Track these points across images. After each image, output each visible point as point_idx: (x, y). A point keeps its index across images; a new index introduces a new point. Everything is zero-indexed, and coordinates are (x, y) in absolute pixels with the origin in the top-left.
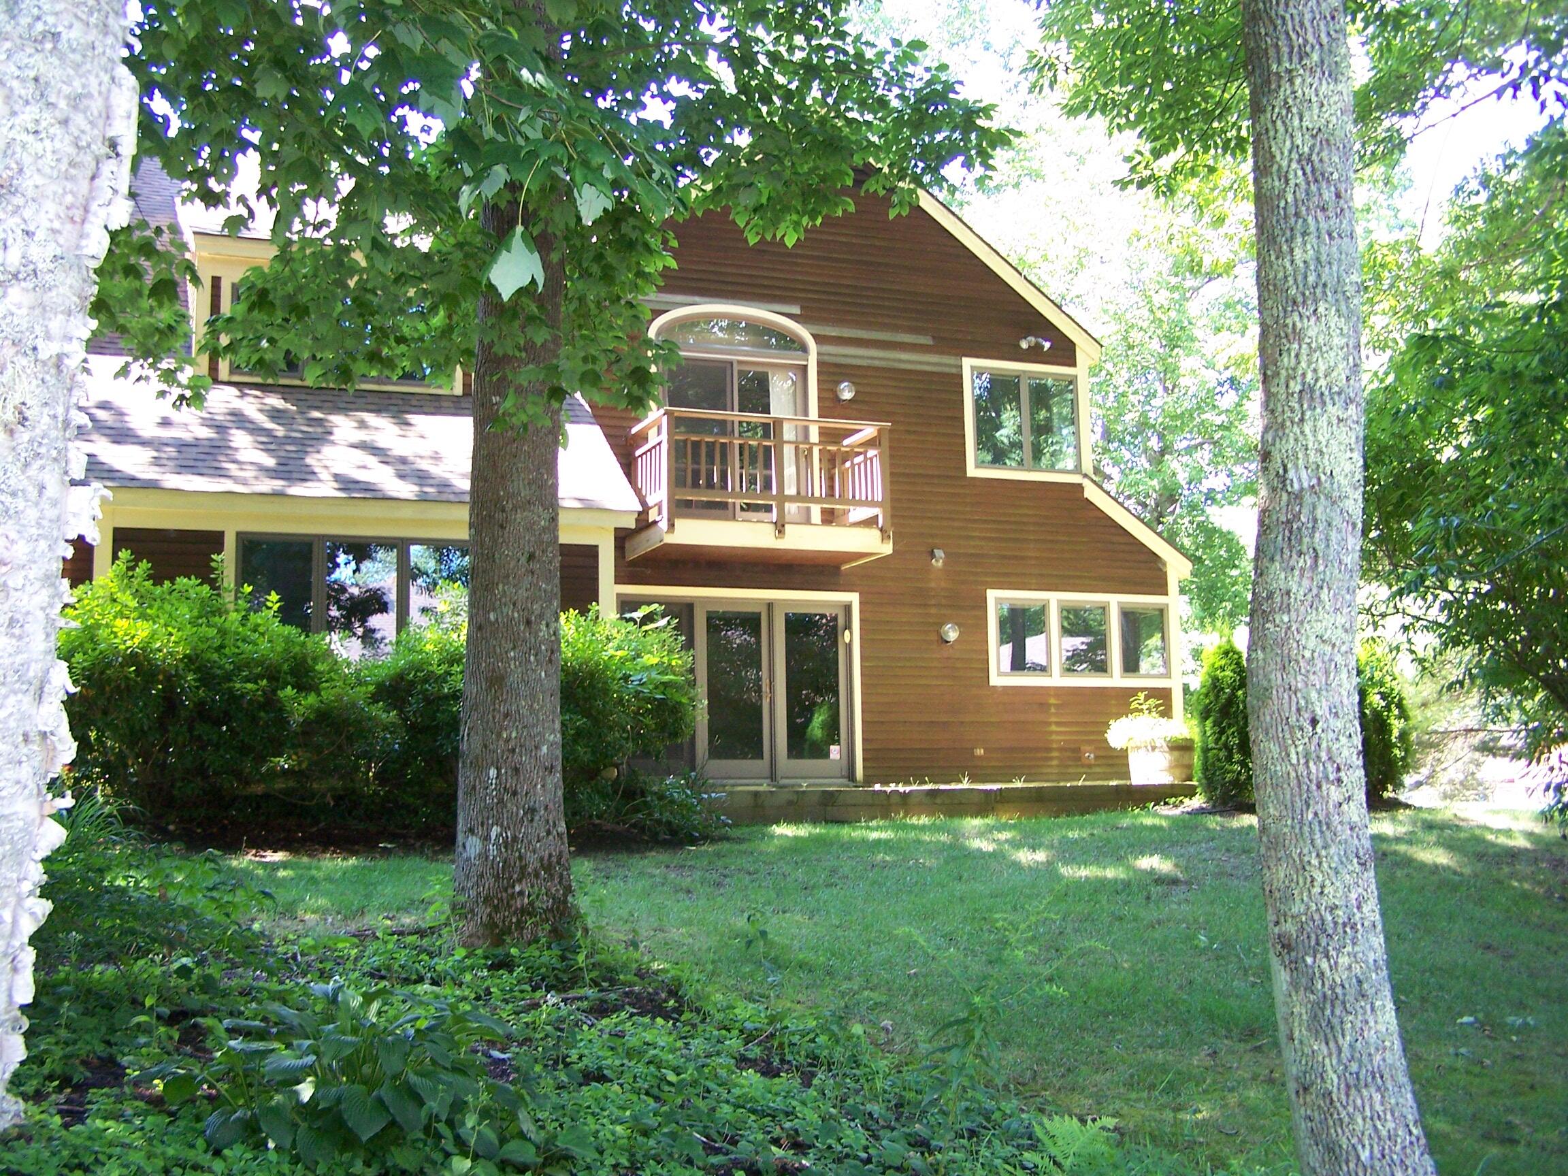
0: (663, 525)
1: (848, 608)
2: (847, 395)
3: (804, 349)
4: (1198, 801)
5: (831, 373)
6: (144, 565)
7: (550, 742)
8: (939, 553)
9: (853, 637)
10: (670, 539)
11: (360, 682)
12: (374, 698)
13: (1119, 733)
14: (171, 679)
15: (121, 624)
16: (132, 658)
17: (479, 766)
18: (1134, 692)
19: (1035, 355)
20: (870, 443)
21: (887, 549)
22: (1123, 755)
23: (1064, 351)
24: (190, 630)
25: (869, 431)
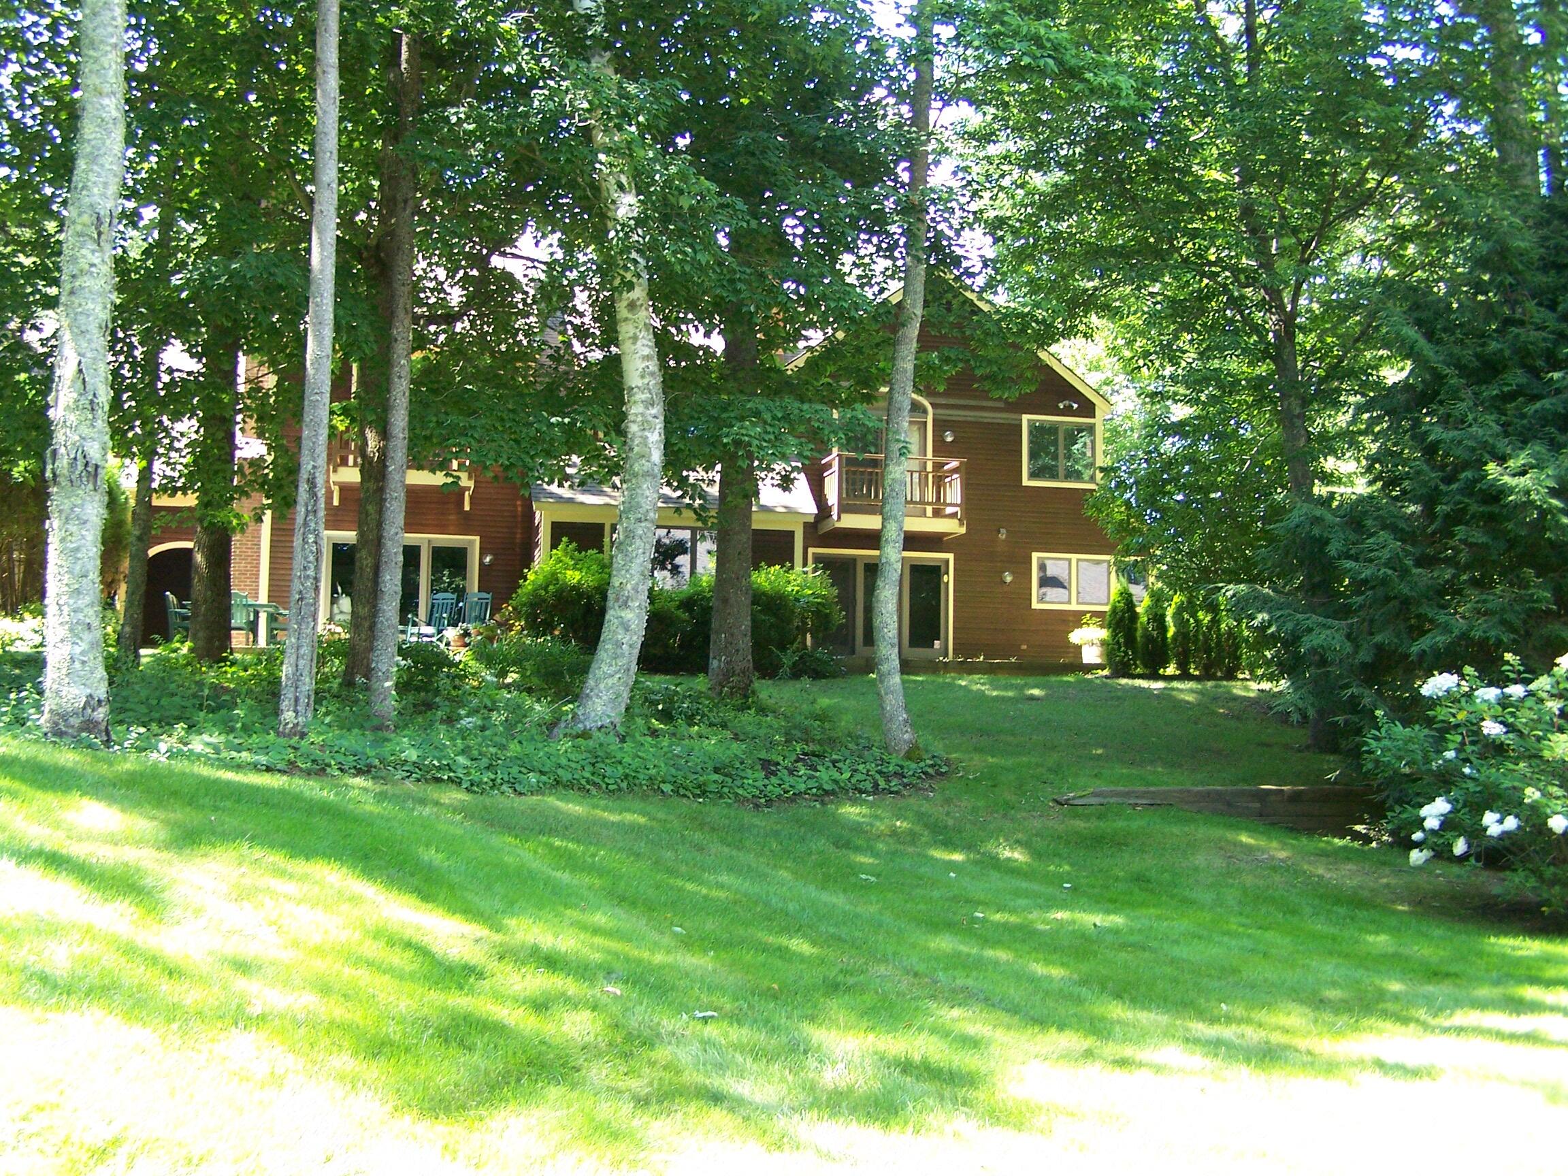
0: (835, 517)
1: (947, 561)
2: (949, 439)
3: (925, 411)
4: (1106, 672)
5: (940, 426)
6: (574, 544)
7: (746, 624)
8: (1003, 531)
9: (949, 579)
10: (838, 525)
11: (672, 600)
12: (678, 608)
13: (1076, 637)
14: (589, 598)
15: (569, 573)
16: (574, 588)
17: (718, 633)
18: (1084, 613)
19: (1068, 412)
20: (955, 471)
21: (963, 530)
22: (1078, 648)
23: (1088, 408)
24: (597, 576)
25: (954, 464)
